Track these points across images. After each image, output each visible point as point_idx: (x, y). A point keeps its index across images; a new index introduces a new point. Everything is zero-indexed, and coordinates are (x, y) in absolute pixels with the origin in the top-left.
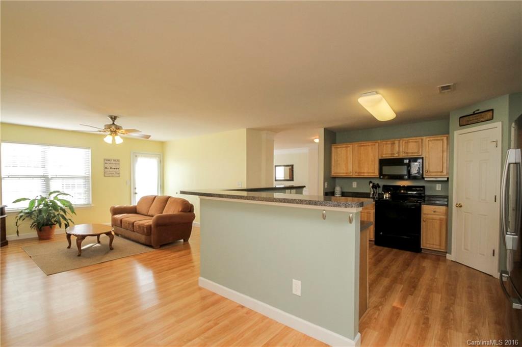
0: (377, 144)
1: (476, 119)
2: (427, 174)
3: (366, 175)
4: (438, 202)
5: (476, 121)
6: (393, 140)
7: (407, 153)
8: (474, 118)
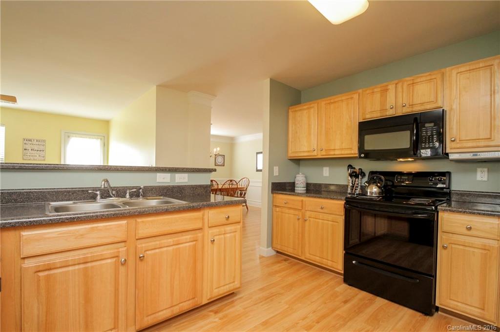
0: (356, 96)
2: (454, 145)
3: (338, 153)
4: (482, 207)
6: (385, 84)
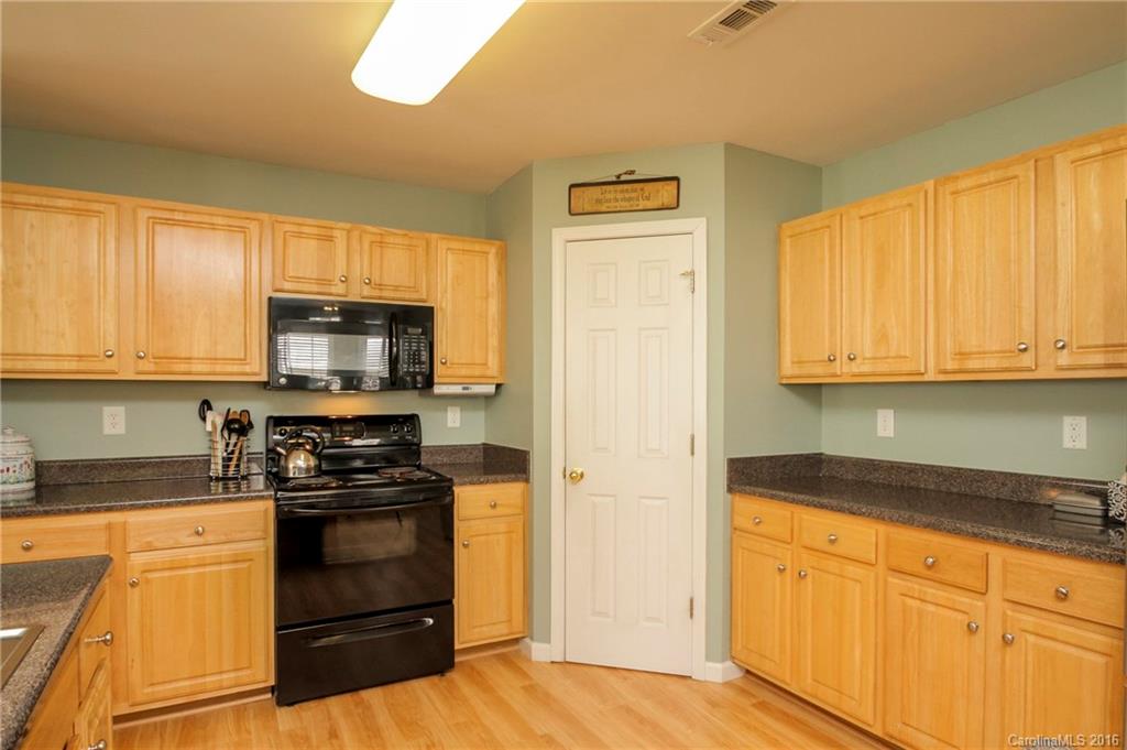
1: (624, 199)
2: (443, 370)
5: (626, 204)
6: (328, 223)
7: (380, 286)
8: (619, 196)
